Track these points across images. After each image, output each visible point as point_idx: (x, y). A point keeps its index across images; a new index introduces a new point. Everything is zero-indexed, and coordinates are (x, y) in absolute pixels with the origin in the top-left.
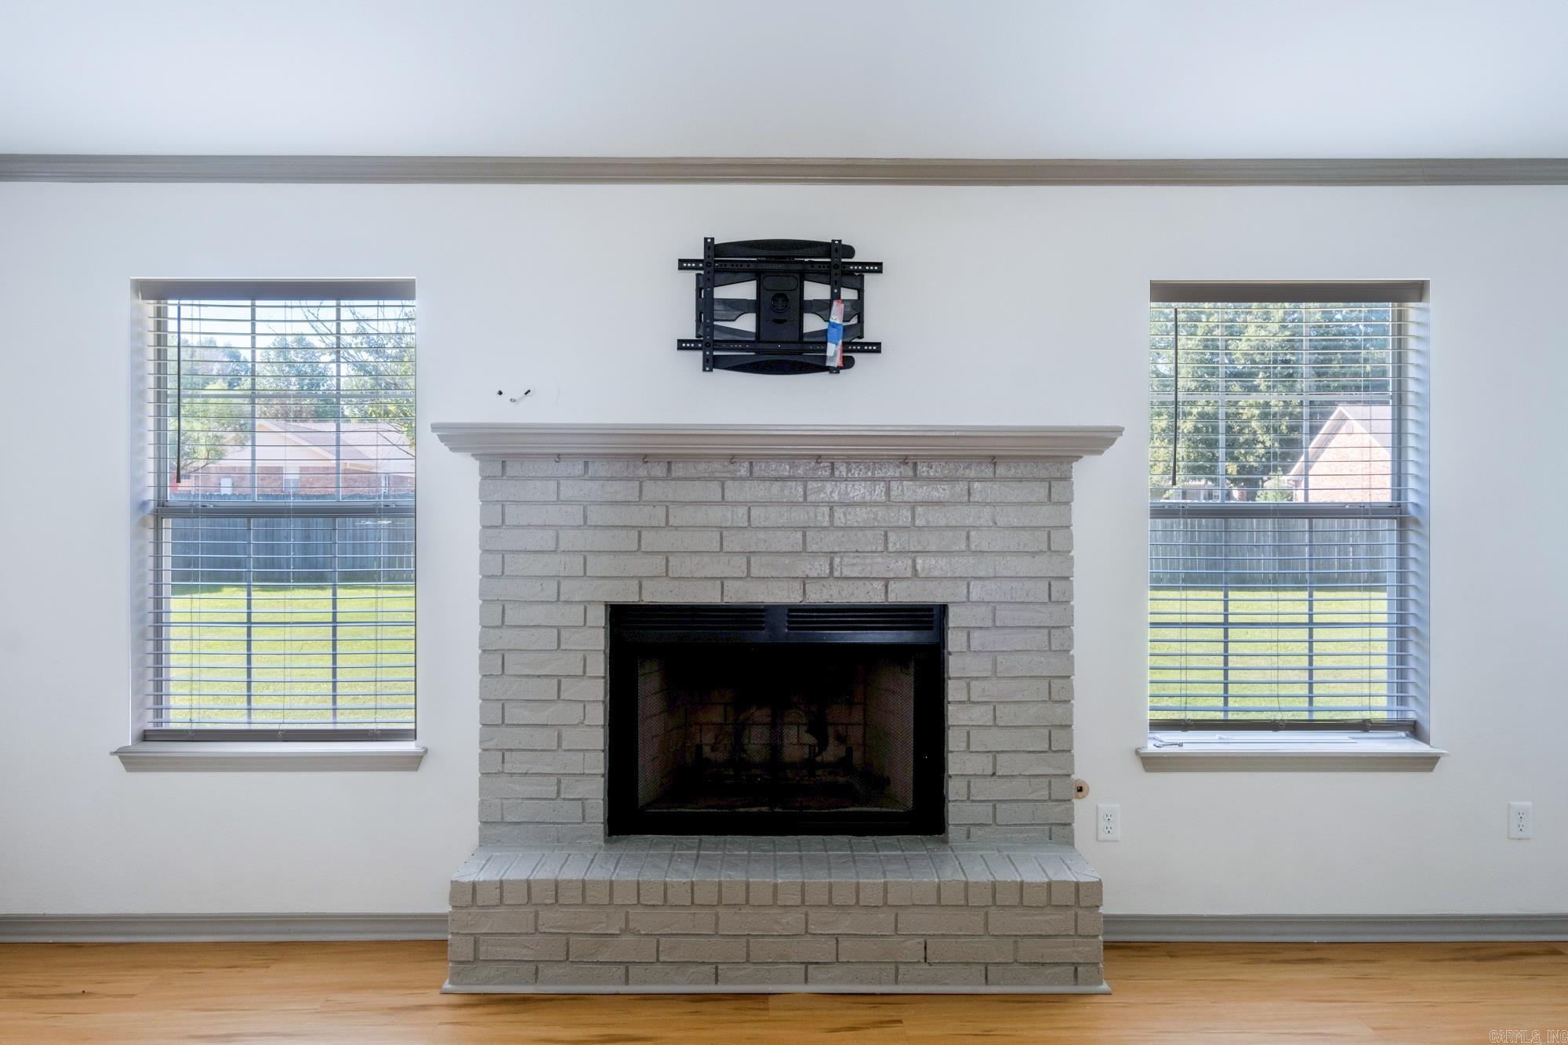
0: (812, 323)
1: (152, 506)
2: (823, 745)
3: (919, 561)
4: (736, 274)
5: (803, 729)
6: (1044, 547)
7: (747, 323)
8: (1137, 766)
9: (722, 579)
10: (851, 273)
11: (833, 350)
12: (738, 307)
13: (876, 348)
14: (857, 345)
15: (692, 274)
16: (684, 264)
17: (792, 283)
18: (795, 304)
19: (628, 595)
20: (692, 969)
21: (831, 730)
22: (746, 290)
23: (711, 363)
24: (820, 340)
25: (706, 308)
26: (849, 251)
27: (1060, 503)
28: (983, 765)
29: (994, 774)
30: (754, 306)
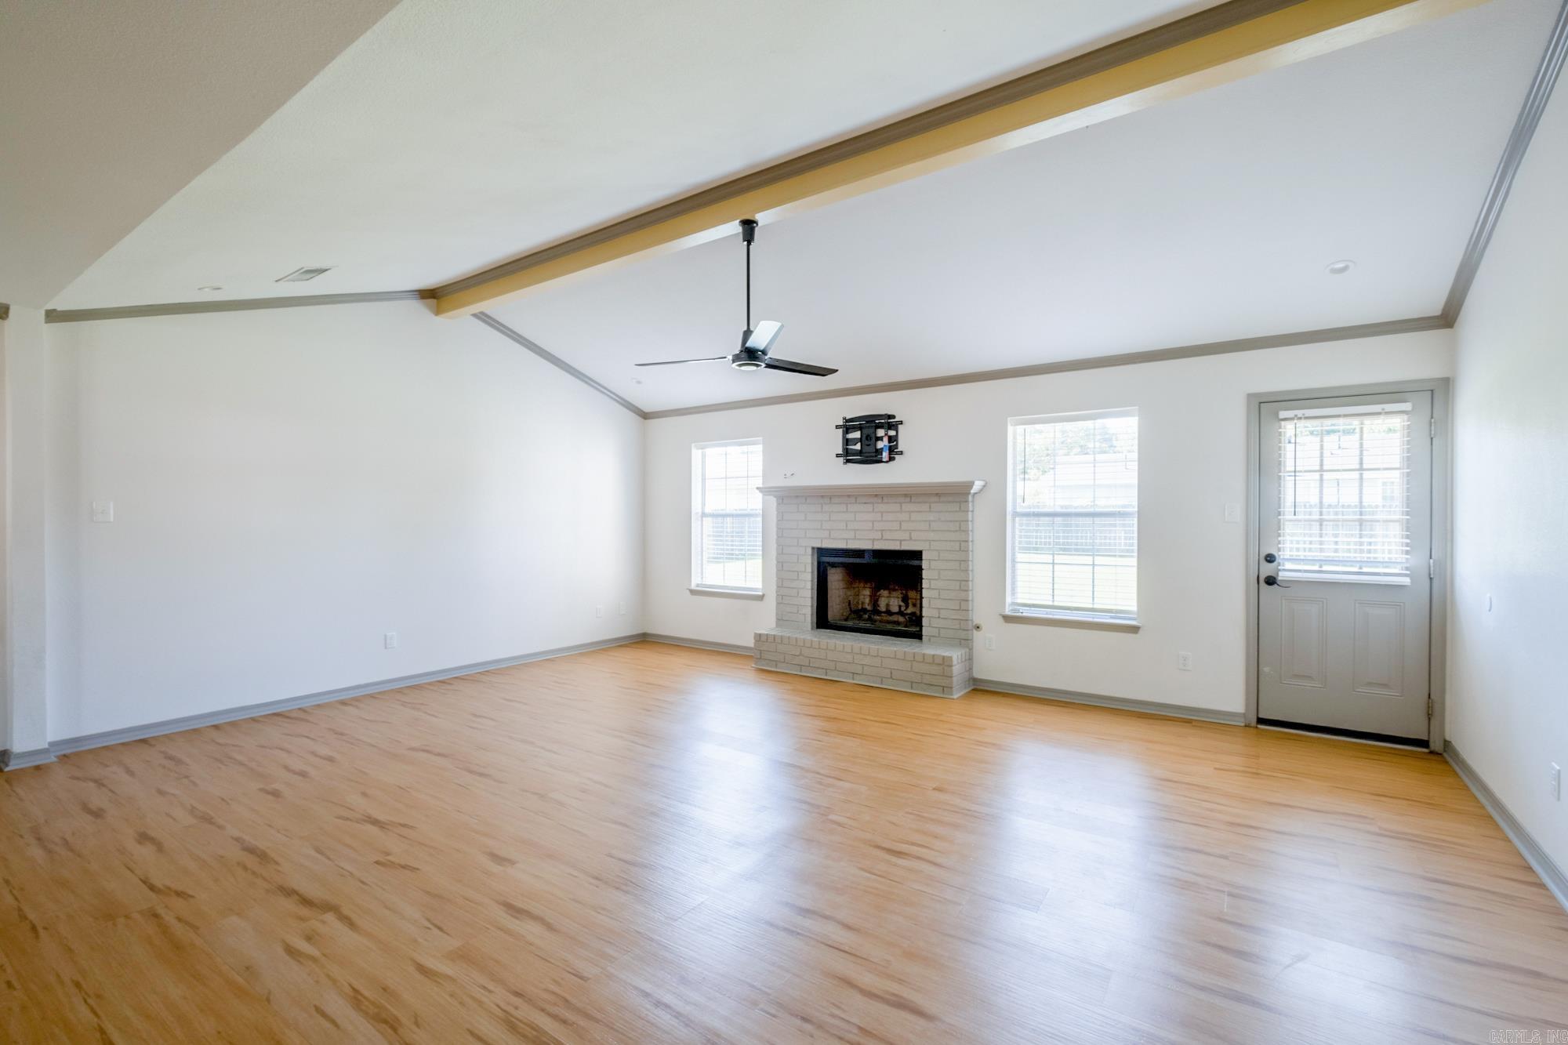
0: (880, 445)
1: (700, 514)
2: (907, 607)
3: (913, 534)
4: (854, 428)
5: (900, 600)
6: (958, 529)
7: (858, 447)
8: (1001, 620)
9: (847, 539)
10: (893, 425)
11: (885, 455)
12: (855, 441)
13: (901, 453)
14: (893, 451)
15: (841, 430)
16: (837, 427)
17: (873, 430)
18: (874, 439)
19: (819, 545)
20: (820, 670)
21: (910, 601)
22: (857, 435)
23: (848, 461)
24: (879, 452)
25: (847, 442)
26: (893, 417)
27: (964, 511)
28: (935, 613)
29: (939, 617)
30: (861, 440)
